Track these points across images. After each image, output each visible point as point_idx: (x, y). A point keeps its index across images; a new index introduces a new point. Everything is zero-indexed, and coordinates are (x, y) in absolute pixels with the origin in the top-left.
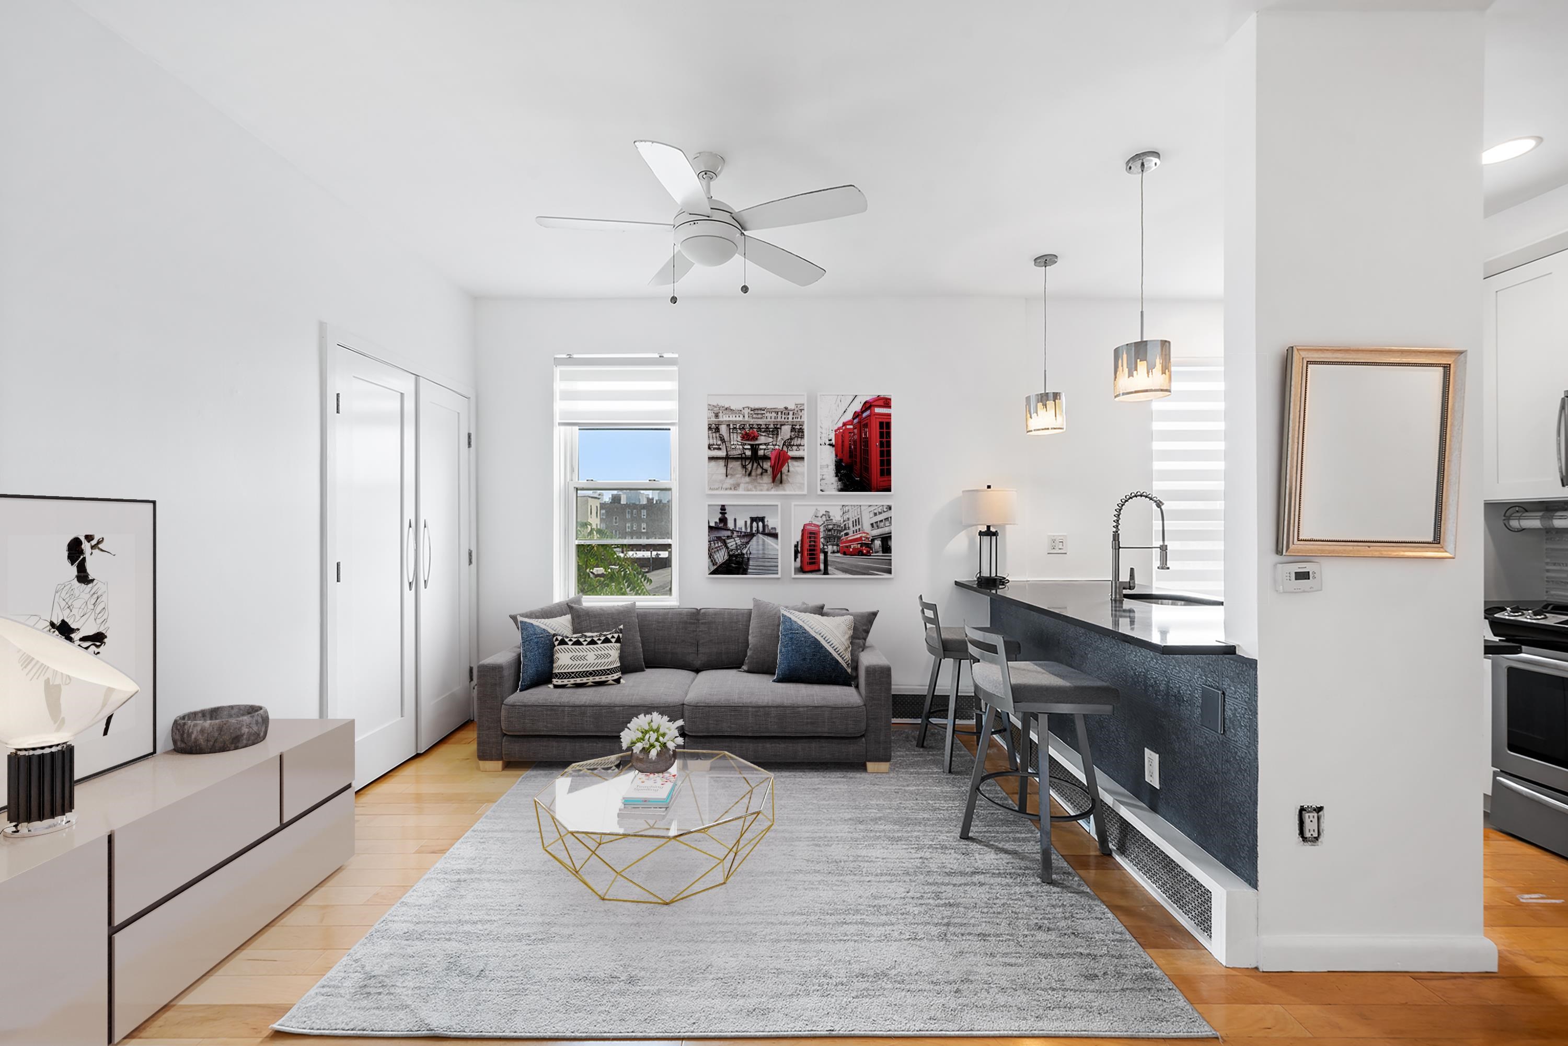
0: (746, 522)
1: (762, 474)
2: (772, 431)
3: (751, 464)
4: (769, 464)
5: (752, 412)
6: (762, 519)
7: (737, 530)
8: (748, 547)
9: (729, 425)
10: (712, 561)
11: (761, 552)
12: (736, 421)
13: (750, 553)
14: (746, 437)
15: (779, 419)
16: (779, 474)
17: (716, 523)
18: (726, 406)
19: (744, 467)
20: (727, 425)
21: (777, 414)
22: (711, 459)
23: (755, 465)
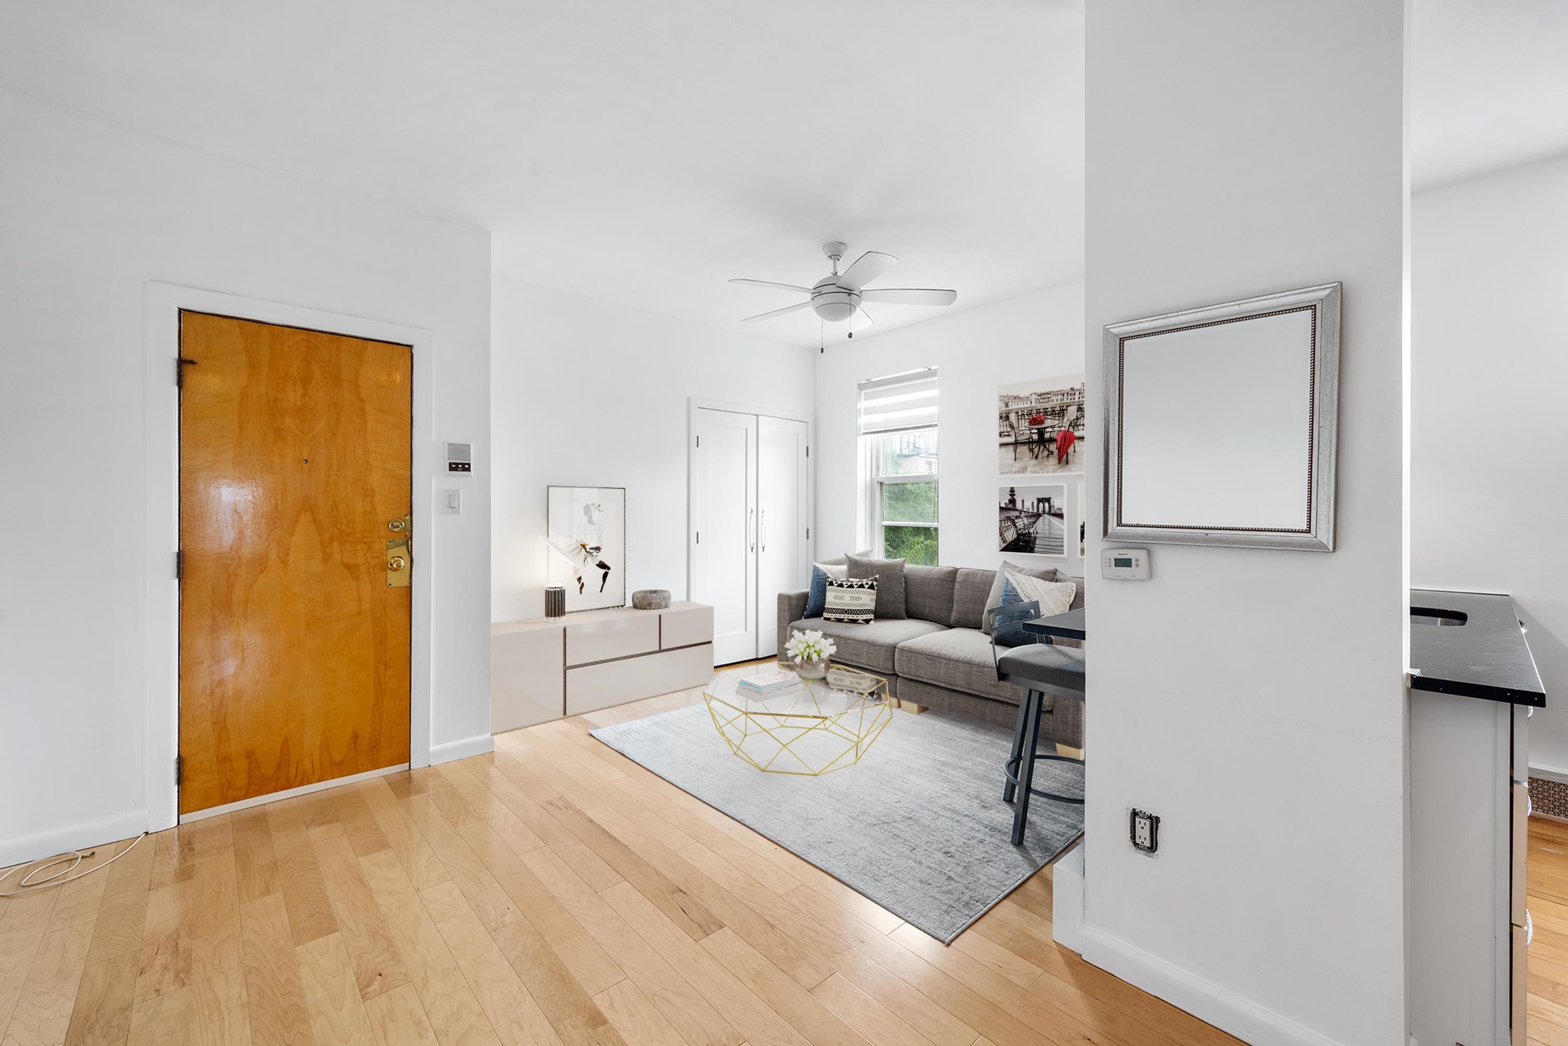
0: (1033, 503)
1: (1048, 456)
2: (1059, 414)
3: (1038, 447)
4: (1055, 446)
5: (1039, 397)
6: (1048, 500)
7: (1025, 510)
8: (1035, 526)
9: (1018, 412)
10: (1002, 539)
11: (1047, 532)
12: (1024, 408)
13: (1037, 533)
14: (1033, 422)
15: (1065, 401)
16: (1065, 456)
17: (1006, 504)
18: (1015, 395)
19: (1031, 450)
20: (1016, 413)
21: (1063, 396)
22: (1002, 445)
23: (1042, 447)
